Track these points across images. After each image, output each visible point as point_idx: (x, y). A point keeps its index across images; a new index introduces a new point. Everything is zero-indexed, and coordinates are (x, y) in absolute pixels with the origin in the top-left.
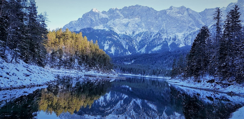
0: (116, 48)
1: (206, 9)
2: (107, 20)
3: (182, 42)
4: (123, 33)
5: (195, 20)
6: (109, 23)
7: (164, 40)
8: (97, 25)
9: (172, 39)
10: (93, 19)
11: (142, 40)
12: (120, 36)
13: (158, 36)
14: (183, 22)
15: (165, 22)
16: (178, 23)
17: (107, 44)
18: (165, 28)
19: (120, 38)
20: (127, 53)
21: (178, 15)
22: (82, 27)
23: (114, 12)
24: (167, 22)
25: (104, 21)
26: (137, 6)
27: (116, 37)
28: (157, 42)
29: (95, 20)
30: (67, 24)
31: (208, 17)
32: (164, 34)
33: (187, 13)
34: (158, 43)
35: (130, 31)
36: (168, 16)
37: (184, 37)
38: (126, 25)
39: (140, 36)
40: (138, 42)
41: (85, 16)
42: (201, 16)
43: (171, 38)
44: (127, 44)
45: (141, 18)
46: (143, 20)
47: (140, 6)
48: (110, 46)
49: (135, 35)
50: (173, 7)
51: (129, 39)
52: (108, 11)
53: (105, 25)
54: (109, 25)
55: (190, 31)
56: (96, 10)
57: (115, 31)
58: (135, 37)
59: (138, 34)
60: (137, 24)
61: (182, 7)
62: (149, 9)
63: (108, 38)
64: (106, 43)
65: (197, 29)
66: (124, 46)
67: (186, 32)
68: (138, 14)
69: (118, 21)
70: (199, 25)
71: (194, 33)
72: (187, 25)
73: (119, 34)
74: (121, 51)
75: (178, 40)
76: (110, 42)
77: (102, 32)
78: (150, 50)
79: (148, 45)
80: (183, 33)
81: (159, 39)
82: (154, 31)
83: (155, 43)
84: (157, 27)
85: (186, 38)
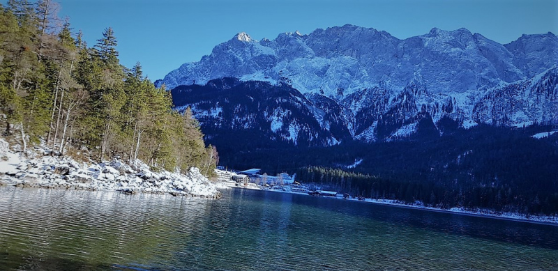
0: (301, 127)
1: (523, 35)
2: (272, 61)
3: (467, 116)
4: (314, 91)
5: (495, 61)
6: (277, 68)
7: (420, 110)
8: (249, 71)
9: (440, 109)
10: (239, 57)
11: (364, 110)
12: (307, 97)
13: (404, 101)
14: (466, 65)
15: (420, 66)
16: (454, 68)
17: (278, 116)
18: (420, 81)
19: (307, 102)
20: (329, 141)
21: (453, 50)
22: (211, 77)
23: (291, 42)
24: (426, 65)
25: (265, 62)
26: (346, 27)
27: (299, 99)
28: (404, 115)
29: (244, 61)
30: (175, 71)
31: (530, 55)
32: (419, 94)
33: (475, 45)
34: (407, 118)
35: (331, 87)
36: (429, 52)
37: (471, 104)
38: (322, 73)
39: (358, 99)
40: (355, 114)
41: (220, 51)
42: (510, 53)
43: (437, 105)
44: (327, 117)
45: (358, 56)
46: (363, 62)
47: (355, 28)
48: (286, 122)
49: (345, 97)
50: (438, 31)
51: (332, 106)
52: (276, 40)
53: (268, 72)
54: (278, 72)
55: (485, 89)
56: (246, 36)
57: (293, 87)
58: (344, 100)
59: (354, 94)
60: (348, 71)
61: (462, 31)
62: (379, 35)
63: (279, 102)
64: (276, 114)
65: (503, 84)
66: (321, 123)
67: (476, 92)
68: (350, 46)
69: (301, 62)
70: (507, 75)
71: (500, 93)
72: (477, 74)
73: (305, 94)
74: (314, 135)
75: (458, 109)
76: (284, 111)
77: (264, 87)
78: (388, 134)
79: (380, 121)
80: (469, 94)
81: (407, 107)
82: (394, 88)
83: (398, 116)
84: (399, 77)
85: (479, 106)
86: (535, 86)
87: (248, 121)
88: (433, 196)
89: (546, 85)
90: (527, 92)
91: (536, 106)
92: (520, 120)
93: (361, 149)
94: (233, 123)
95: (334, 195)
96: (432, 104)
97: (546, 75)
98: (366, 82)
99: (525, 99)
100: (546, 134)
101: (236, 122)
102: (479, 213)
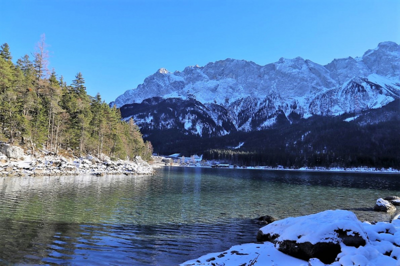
0: (204, 125)
1: (335, 59)
2: (182, 84)
3: (305, 111)
4: (210, 102)
5: (320, 76)
6: (186, 89)
7: (277, 109)
8: (168, 92)
9: (289, 107)
10: (161, 84)
11: (243, 111)
12: (206, 106)
13: (267, 104)
14: (303, 79)
15: (275, 82)
16: (296, 82)
17: (188, 119)
18: (276, 91)
19: (207, 109)
20: (222, 132)
21: (294, 70)
22: (145, 97)
23: (193, 72)
24: (278, 81)
25: (178, 86)
26: (228, 60)
27: (201, 107)
29: (165, 86)
30: (122, 96)
31: (339, 71)
32: (276, 99)
33: (307, 67)
34: (270, 114)
35: (220, 98)
36: (280, 72)
37: (308, 103)
38: (214, 90)
39: (238, 105)
40: (237, 114)
41: (149, 81)
42: (328, 71)
43: (287, 105)
44: (219, 118)
45: (236, 78)
46: (239, 81)
47: (233, 60)
48: (194, 123)
49: (230, 104)
50: (284, 59)
51: (222, 110)
52: (184, 71)
53: (180, 92)
54: (187, 91)
55: (315, 94)
56: (164, 70)
57: (197, 100)
58: (230, 106)
59: (235, 102)
60: (231, 87)
61: (298, 59)
62: (248, 64)
63: (189, 111)
65: (325, 90)
66: (216, 122)
67: (310, 96)
68: (230, 72)
69: (200, 84)
70: (327, 84)
71: (324, 96)
72: (310, 85)
73: (205, 104)
74: (212, 130)
75: (300, 107)
76: (192, 115)
77: (179, 102)
78: (259, 125)
79: (253, 118)
80: (306, 97)
81: (269, 108)
82: (260, 96)
83: (264, 114)
84: (263, 89)
85: (312, 104)
86: (344, 90)
87: (169, 124)
88: (288, 162)
89: (350, 88)
90: (340, 94)
91: (346, 102)
92: (337, 111)
93: (242, 136)
94: (161, 125)
95: (228, 166)
96: (284, 105)
97: (350, 83)
98: (242, 94)
99: (339, 98)
100: (352, 119)
101: (162, 125)
102: (316, 170)
